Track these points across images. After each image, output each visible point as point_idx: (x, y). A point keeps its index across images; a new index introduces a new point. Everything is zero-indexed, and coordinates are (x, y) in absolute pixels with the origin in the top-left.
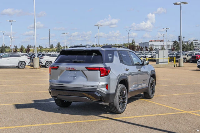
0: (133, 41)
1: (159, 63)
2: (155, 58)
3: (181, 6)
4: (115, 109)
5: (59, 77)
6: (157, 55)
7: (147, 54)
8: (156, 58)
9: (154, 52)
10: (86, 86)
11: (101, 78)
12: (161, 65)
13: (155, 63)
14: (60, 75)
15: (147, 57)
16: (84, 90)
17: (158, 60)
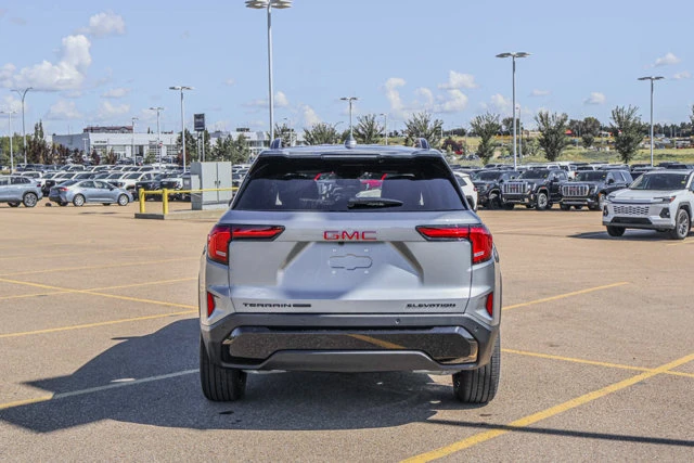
0: (36, 128)
1: (204, 207)
2: (190, 187)
3: (269, 15)
4: (487, 386)
5: (280, 275)
6: (195, 178)
7: (118, 176)
8: (195, 190)
9: (127, 169)
10: (420, 306)
11: (476, 267)
12: (211, 212)
13: (189, 205)
14: (287, 268)
15: (122, 184)
16: (415, 324)
17: (201, 194)
